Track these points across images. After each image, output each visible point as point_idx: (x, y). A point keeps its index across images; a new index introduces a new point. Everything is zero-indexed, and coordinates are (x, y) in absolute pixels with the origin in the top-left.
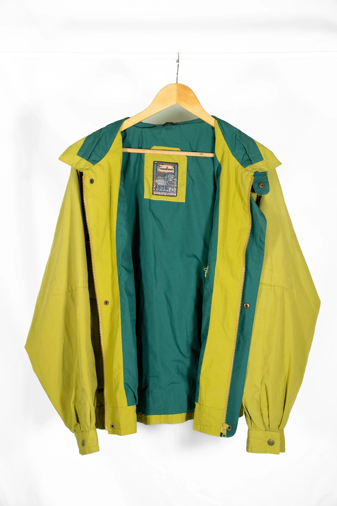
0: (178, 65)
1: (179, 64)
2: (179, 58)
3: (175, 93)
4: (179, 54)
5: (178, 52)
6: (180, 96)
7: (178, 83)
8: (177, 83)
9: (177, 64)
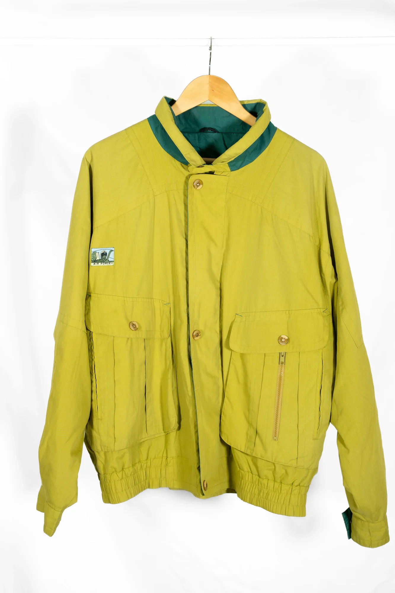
0: (211, 53)
1: (212, 51)
2: (211, 44)
3: (207, 87)
4: (213, 40)
5: (211, 37)
6: (213, 90)
7: (211, 74)
8: (209, 74)
9: (210, 51)
